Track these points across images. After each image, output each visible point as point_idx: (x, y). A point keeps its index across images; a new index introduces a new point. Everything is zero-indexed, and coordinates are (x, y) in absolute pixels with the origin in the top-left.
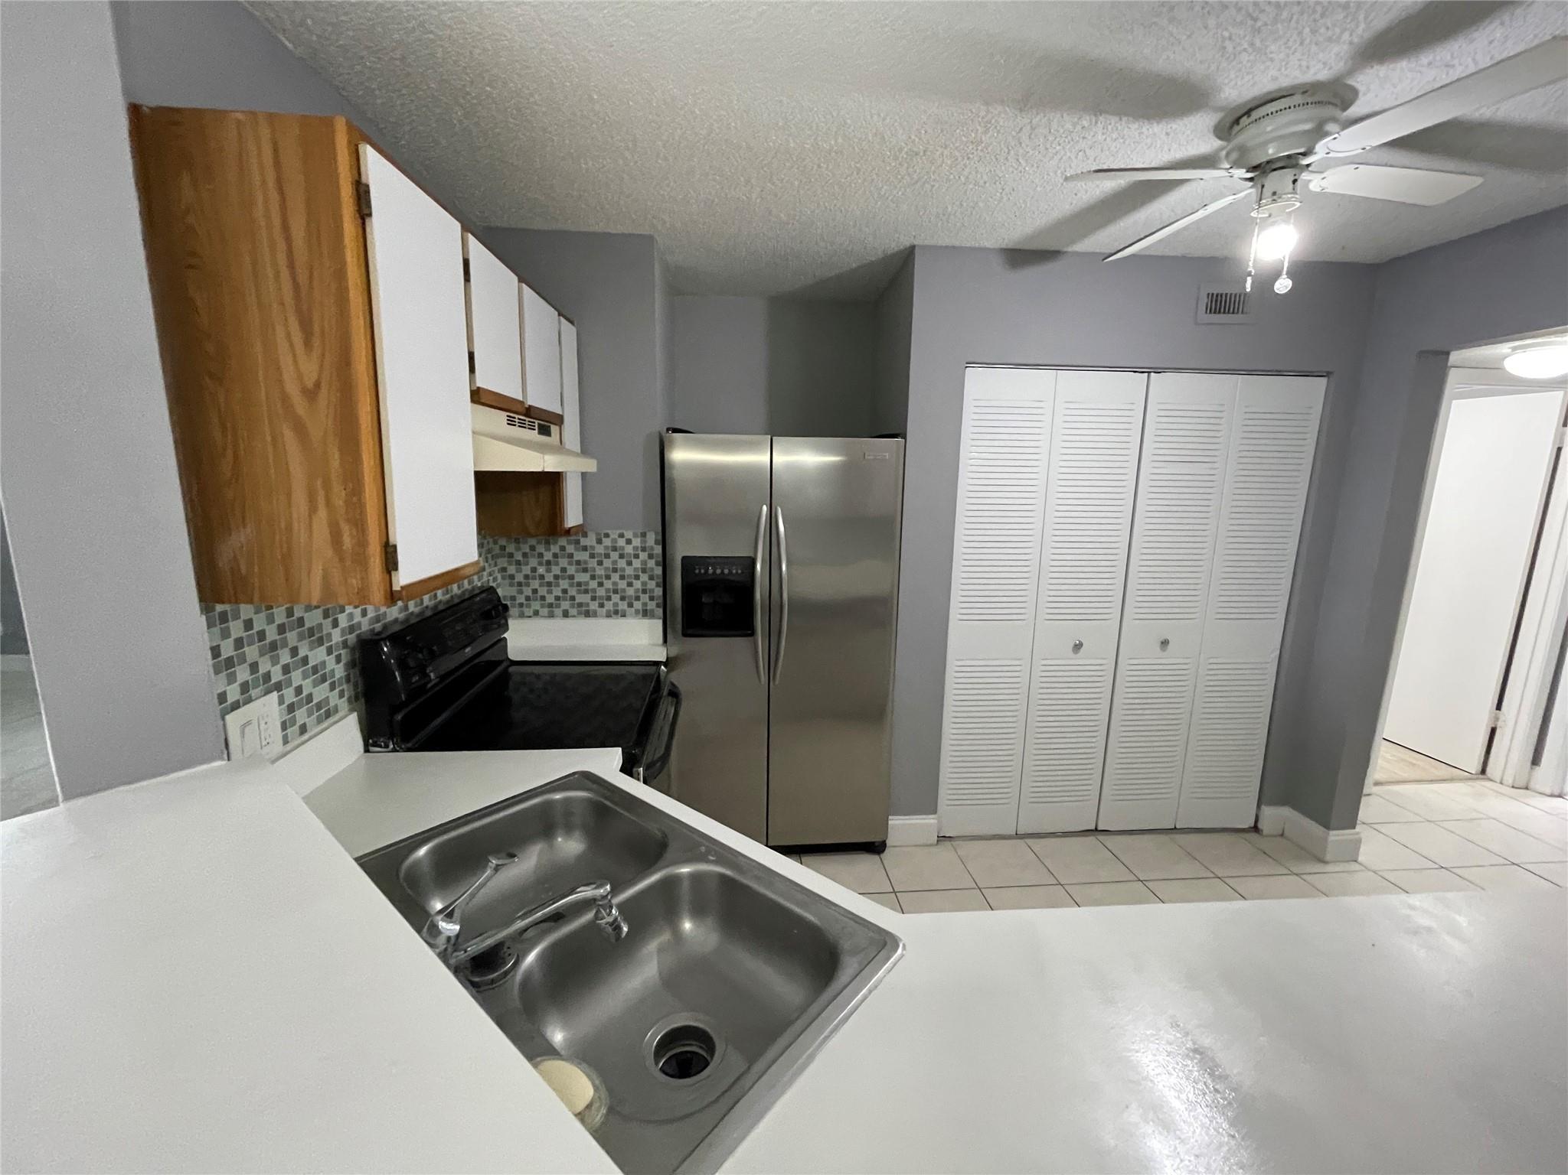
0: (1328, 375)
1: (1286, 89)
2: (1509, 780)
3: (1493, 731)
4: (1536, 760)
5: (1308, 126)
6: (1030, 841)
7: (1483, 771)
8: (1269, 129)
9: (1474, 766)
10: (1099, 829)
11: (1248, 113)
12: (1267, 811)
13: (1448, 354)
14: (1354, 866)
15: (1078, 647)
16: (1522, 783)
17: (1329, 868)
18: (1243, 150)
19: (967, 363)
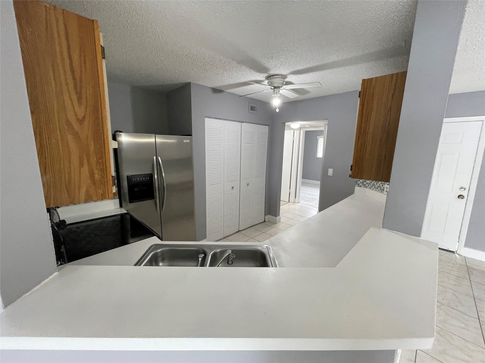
0: (268, 125)
1: (279, 74)
2: (292, 202)
3: (290, 193)
4: (295, 197)
5: (282, 82)
6: (227, 238)
7: (289, 201)
8: (275, 80)
9: (288, 201)
10: (239, 230)
11: (272, 76)
12: (266, 217)
13: (285, 123)
14: (281, 223)
15: (233, 188)
16: (294, 202)
17: (277, 224)
18: (272, 83)
19: (205, 117)
